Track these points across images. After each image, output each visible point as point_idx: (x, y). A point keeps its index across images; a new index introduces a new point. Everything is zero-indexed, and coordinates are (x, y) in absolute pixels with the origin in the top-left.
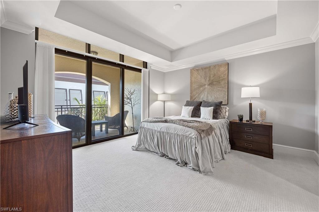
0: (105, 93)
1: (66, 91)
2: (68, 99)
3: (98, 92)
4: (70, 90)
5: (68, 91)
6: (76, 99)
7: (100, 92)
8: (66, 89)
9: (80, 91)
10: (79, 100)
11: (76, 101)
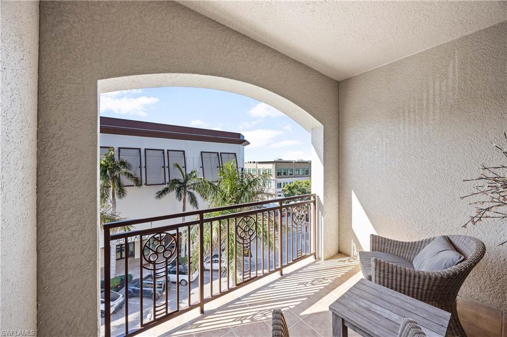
0: (218, 155)
1: (164, 153)
2: (167, 165)
3: (209, 154)
4: (168, 151)
5: (166, 152)
6: (178, 166)
7: (211, 154)
8: (163, 150)
9: (182, 152)
10: (181, 167)
11: (177, 168)
